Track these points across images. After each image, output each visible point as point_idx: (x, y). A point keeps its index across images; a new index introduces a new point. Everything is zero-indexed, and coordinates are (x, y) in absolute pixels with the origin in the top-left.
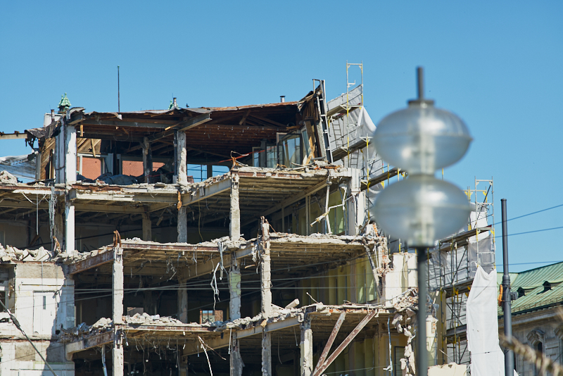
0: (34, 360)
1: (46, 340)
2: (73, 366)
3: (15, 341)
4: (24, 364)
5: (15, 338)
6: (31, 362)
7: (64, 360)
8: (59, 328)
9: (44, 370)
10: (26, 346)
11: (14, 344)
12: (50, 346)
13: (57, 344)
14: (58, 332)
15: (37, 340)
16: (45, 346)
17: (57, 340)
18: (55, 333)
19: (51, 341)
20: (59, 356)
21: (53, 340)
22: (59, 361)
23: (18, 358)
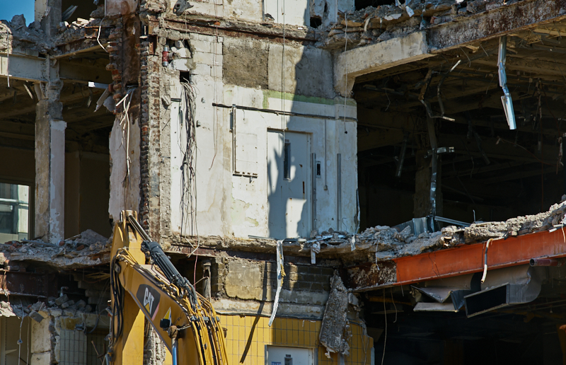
0: (266, 87)
1: (290, 38)
2: (352, 111)
3: (222, 34)
4: (242, 95)
5: (223, 25)
6: (259, 92)
7: (330, 92)
8: (319, 12)
9: (293, 114)
10: (247, 49)
11: (220, 39)
12: (304, 56)
13: (317, 52)
14: (315, 22)
15: (272, 37)
16: (290, 54)
17: (314, 41)
18: (309, 23)
19: (305, 41)
20: (320, 83)
21: (308, 41)
22: (320, 97)
23: (231, 76)
